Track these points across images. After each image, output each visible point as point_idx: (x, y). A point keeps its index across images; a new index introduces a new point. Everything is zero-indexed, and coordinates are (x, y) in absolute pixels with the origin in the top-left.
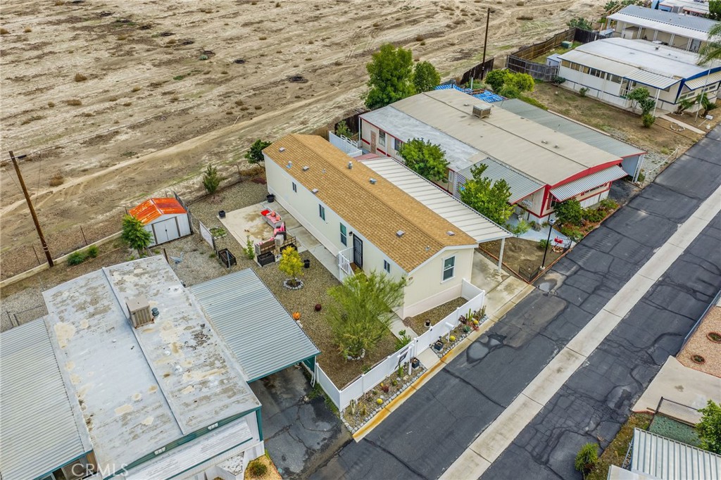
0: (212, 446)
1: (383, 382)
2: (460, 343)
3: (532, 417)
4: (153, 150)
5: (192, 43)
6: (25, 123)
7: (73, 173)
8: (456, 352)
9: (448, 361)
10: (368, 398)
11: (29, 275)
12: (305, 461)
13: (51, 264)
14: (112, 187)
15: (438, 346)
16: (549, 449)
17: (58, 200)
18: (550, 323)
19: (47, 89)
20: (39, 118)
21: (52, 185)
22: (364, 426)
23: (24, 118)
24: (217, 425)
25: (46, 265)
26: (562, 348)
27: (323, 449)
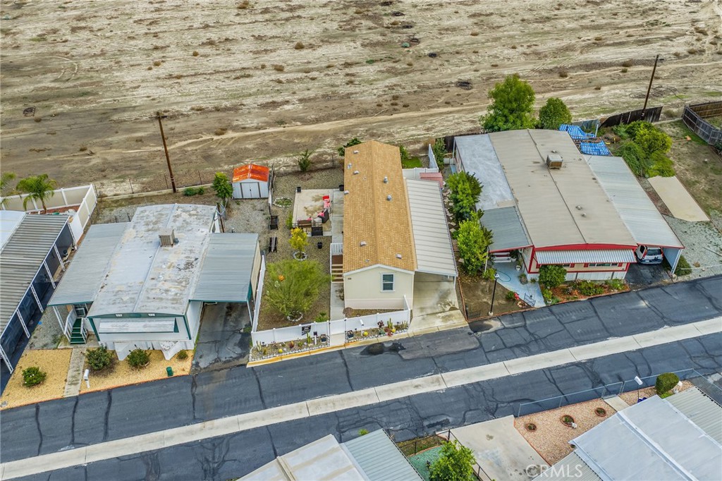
0: (150, 327)
1: (294, 341)
2: (369, 339)
3: (364, 404)
4: (299, 123)
5: (411, 27)
6: (237, 78)
7: (235, 129)
8: (360, 344)
9: (347, 347)
10: (275, 347)
11: (159, 194)
12: (210, 364)
13: (175, 191)
14: (250, 146)
15: (350, 335)
16: (354, 426)
17: (212, 146)
18: (448, 354)
19: (271, 51)
20: (248, 76)
21: (217, 134)
22: (259, 360)
23: (238, 74)
24: (154, 315)
25: (171, 190)
26: (437, 373)
27: (225, 362)
